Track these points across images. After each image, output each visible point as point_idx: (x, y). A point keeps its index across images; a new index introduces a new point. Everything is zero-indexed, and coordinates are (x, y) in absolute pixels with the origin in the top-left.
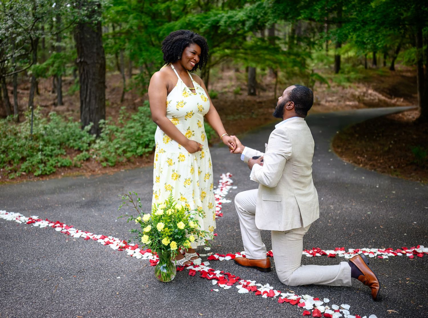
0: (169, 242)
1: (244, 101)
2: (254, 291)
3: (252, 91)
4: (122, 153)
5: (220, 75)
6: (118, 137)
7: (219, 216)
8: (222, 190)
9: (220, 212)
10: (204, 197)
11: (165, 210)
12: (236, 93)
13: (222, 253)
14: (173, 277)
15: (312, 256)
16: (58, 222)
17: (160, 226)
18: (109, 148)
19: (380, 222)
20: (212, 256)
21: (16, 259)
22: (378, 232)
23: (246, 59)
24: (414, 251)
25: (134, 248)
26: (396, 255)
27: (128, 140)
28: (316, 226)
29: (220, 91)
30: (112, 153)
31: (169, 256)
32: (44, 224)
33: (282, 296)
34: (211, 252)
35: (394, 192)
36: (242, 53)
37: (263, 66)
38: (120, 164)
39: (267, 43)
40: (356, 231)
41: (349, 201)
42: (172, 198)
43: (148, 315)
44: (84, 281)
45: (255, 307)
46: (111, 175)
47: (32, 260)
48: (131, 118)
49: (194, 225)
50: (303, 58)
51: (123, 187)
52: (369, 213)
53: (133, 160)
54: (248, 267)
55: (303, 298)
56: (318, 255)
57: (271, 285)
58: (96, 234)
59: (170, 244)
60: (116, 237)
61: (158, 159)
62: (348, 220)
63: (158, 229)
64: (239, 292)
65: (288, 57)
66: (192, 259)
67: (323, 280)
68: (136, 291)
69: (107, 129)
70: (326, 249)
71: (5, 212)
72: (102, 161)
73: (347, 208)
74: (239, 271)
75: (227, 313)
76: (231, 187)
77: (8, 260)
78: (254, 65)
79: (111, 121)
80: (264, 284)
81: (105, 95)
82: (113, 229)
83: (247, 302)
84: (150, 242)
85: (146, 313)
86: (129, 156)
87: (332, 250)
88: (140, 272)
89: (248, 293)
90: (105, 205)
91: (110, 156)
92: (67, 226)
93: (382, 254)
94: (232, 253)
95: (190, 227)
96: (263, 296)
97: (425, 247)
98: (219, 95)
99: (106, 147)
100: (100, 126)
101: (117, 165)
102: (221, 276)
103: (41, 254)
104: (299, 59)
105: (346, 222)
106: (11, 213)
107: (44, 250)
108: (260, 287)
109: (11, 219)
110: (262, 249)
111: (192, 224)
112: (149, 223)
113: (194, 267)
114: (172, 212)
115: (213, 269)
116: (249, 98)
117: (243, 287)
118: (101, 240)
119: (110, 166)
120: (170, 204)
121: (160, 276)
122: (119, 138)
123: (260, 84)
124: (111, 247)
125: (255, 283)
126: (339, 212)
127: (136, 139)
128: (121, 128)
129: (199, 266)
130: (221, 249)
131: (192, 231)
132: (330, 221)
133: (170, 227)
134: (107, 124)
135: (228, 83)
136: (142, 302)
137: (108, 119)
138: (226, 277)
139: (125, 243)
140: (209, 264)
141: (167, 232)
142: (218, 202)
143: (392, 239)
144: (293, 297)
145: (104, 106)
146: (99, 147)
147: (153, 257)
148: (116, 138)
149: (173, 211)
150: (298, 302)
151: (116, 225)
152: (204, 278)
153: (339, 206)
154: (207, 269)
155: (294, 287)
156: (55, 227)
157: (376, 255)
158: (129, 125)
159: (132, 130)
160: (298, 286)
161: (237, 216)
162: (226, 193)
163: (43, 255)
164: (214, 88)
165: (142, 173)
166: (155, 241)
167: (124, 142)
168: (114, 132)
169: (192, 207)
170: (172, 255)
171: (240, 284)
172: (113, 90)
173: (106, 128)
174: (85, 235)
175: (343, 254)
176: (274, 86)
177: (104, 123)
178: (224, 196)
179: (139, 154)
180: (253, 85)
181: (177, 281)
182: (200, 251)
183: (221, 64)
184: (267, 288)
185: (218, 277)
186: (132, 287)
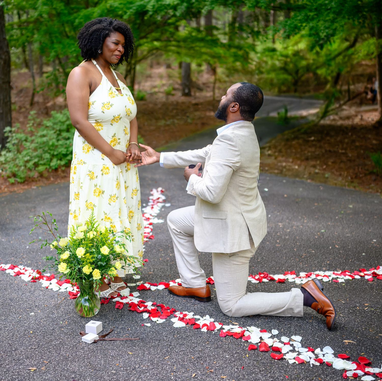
0: (91, 270)
1: (178, 103)
2: (192, 324)
3: (187, 91)
4: (33, 166)
5: (148, 72)
6: (27, 148)
7: (150, 238)
8: (152, 208)
9: (151, 234)
10: (132, 217)
11: (86, 232)
12: (168, 94)
13: (154, 282)
14: (97, 311)
15: (258, 282)
17: (80, 252)
18: (17, 161)
19: (336, 241)
20: (142, 285)
22: (333, 253)
23: (178, 53)
24: (374, 273)
25: (49, 279)
26: (353, 278)
27: (39, 151)
28: (262, 247)
29: (149, 92)
30: (21, 166)
31: (91, 287)
33: (224, 329)
34: (141, 281)
35: (351, 206)
36: (174, 46)
37: (199, 61)
38: (30, 180)
39: (204, 33)
40: (308, 252)
41: (300, 218)
42: (94, 218)
43: (69, 356)
45: (194, 343)
46: (20, 193)
48: (43, 125)
49: (120, 250)
50: (245, 51)
51: (35, 208)
52: (323, 231)
53: (46, 174)
54: (185, 296)
55: (248, 330)
56: (265, 280)
57: (211, 316)
58: (4, 263)
59: (92, 272)
60: (28, 267)
61: (77, 172)
62: (299, 240)
63: (77, 255)
64: (175, 326)
65: (228, 50)
66: (118, 289)
67: (271, 309)
68: (54, 329)
69: (14, 138)
70: (274, 274)
72: (9, 177)
73: (298, 226)
74: (174, 302)
75: (161, 351)
76: (163, 204)
78: (188, 60)
79: (18, 128)
80: (203, 316)
81: (10, 98)
82: (24, 256)
83: (184, 337)
84: (68, 270)
85: (66, 354)
86: (42, 170)
87: (281, 274)
88: (57, 307)
89: (185, 327)
90: (14, 229)
91: (18, 170)
93: (338, 278)
94: (166, 281)
95: (115, 252)
96: (202, 330)
98: (147, 97)
99: (14, 160)
100: (6, 135)
101: (27, 181)
102: (153, 308)
104: (240, 53)
105: (296, 242)
108: (199, 319)
110: (201, 276)
111: (118, 249)
112: (67, 248)
113: (121, 299)
114: (94, 235)
115: (144, 300)
116: (183, 99)
117: (179, 320)
118: (11, 270)
119: (18, 183)
120: (91, 225)
121: (81, 311)
122: (29, 149)
123: (195, 82)
124: (22, 278)
125: (193, 315)
126: (288, 231)
127: (49, 149)
128: (31, 136)
129: (127, 297)
130: (153, 277)
131: (118, 256)
132: (278, 241)
133: (92, 253)
134: (14, 132)
135: (158, 82)
136: (61, 342)
137: (14, 127)
138: (159, 309)
139: (39, 273)
140: (139, 294)
141: (88, 259)
142: (148, 222)
143: (349, 260)
144: (237, 329)
145: (10, 111)
146: (5, 160)
147: (72, 289)
148: (25, 149)
149: (95, 233)
150: (242, 335)
151: (27, 252)
152: (133, 311)
153: (289, 223)
154: (136, 301)
155: (238, 318)
157: (330, 278)
158: (41, 133)
159: (45, 139)
160: (243, 317)
161: (171, 238)
162: (158, 212)
164: (141, 88)
165: (57, 190)
166: (74, 269)
167: (35, 154)
168: (22, 141)
169: (118, 228)
170: (94, 286)
171: (176, 317)
172: (21, 91)
173: (12, 137)
175: (294, 278)
176: (212, 85)
177: (10, 131)
178: (156, 215)
179: (54, 168)
180: (188, 84)
181: (101, 315)
182: (128, 279)
183: (150, 58)
184: (207, 320)
185: (150, 309)
186: (49, 325)
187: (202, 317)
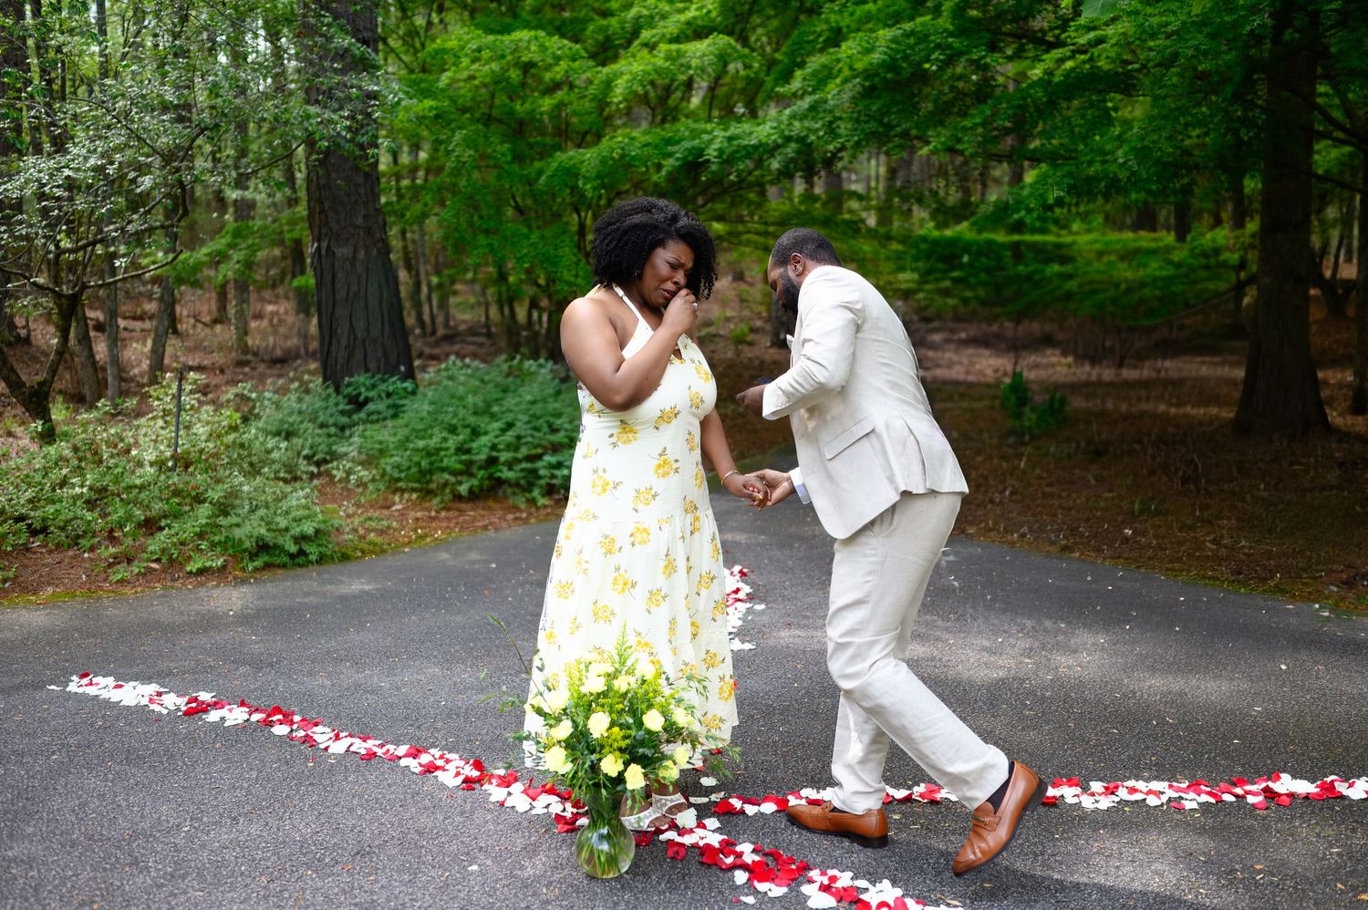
0: (621, 767)
2: (851, 901)
11: (611, 677)
13: (749, 795)
14: (626, 863)
16: (277, 710)
17: (599, 724)
20: (725, 801)
21: (168, 822)
24: (1267, 790)
25: (506, 782)
26: (1220, 801)
31: (617, 805)
32: (235, 716)
34: (719, 791)
40: (1102, 730)
44: (377, 881)
47: (216, 823)
49: (684, 719)
54: (826, 832)
57: (894, 883)
58: (392, 743)
59: (624, 770)
60: (451, 751)
63: (590, 731)
64: (811, 904)
66: (670, 810)
71: (110, 681)
73: (1069, 667)
74: (801, 844)
76: (748, 605)
77: (145, 825)
80: (875, 881)
84: (570, 766)
88: (531, 851)
89: (836, 908)
92: (303, 720)
93: (1181, 798)
94: (778, 792)
95: (674, 723)
97: (1294, 777)
102: (757, 858)
103: (239, 804)
105: (1072, 707)
106: (132, 684)
107: (249, 792)
108: (867, 889)
109: (133, 703)
111: (681, 718)
112: (566, 714)
113: (679, 834)
114: (628, 684)
115: (733, 839)
117: (819, 889)
118: (410, 759)
121: (589, 861)
124: (440, 779)
125: (852, 878)
126: (1049, 677)
129: (691, 831)
130: (746, 782)
131: (679, 734)
132: (1028, 702)
133: (621, 726)
138: (770, 861)
139: (478, 765)
140: (717, 824)
141: (615, 740)
143: (1202, 755)
147: (562, 807)
149: (630, 679)
151: (444, 715)
152: (709, 866)
154: (715, 840)
156: (271, 724)
157: (1164, 799)
162: (739, 623)
163: (248, 808)
166: (583, 763)
170: (627, 802)
171: (811, 881)
174: (360, 746)
175: (1078, 795)
178: (735, 630)
182: (688, 787)
184: (885, 891)
185: (750, 862)
186: (516, 895)
187: (873, 883)
